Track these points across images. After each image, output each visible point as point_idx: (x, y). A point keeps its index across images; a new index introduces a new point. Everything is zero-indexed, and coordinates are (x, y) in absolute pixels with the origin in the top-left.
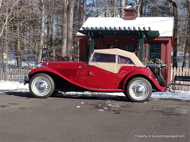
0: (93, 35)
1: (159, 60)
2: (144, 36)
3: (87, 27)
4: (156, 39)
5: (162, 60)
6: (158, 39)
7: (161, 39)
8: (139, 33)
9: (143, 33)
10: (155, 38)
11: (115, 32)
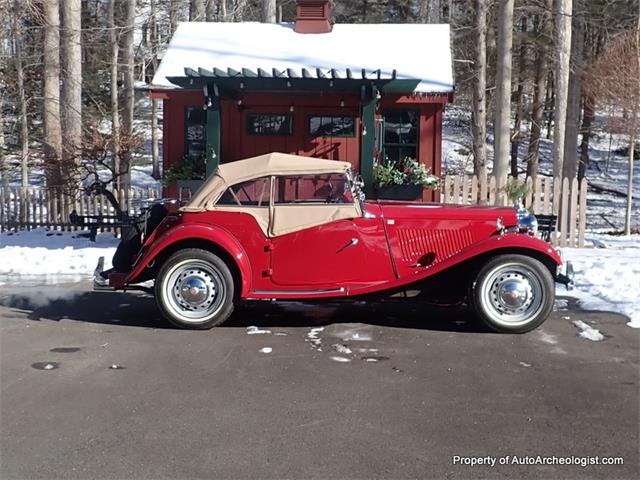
0: (217, 93)
1: (416, 164)
2: (379, 97)
3: (199, 69)
4: (403, 100)
5: (423, 165)
6: (410, 100)
7: (417, 101)
8: (364, 88)
9: (375, 88)
10: (400, 95)
11: (289, 84)
